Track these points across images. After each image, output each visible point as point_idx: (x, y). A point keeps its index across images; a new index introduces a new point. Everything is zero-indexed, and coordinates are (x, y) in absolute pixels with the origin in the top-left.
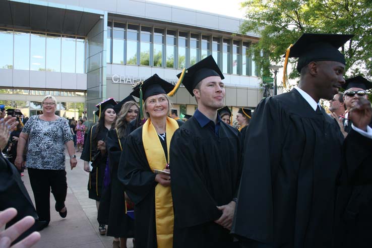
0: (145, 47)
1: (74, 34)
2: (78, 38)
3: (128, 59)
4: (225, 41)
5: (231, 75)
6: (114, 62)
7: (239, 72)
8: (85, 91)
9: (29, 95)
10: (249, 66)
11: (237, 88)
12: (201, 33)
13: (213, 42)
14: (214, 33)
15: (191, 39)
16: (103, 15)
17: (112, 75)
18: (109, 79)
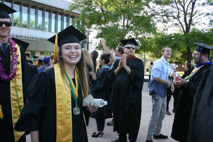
4: (60, 14)
12: (45, 8)
15: (39, 11)
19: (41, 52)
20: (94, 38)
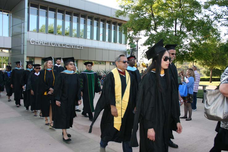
0: (51, 21)
2: (4, 12)
3: (40, 28)
4: (102, 21)
5: (105, 42)
6: (30, 30)
7: (110, 40)
8: (9, 49)
10: (116, 37)
11: (109, 50)
12: (87, 15)
13: (94, 21)
14: (95, 15)
17: (30, 39)
18: (29, 42)
19: (84, 60)
20: (141, 45)
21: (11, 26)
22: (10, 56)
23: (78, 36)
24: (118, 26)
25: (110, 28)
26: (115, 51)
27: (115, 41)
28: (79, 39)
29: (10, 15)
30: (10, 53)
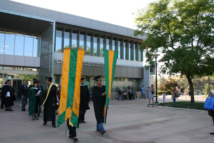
0: (74, 42)
1: (33, 33)
2: (35, 36)
5: (123, 60)
7: (127, 58)
8: (38, 68)
9: (3, 69)
11: (127, 67)
13: (113, 41)
14: (113, 35)
16: (53, 23)
17: (56, 59)
18: (55, 61)
21: (40, 47)
22: (38, 74)
23: (98, 54)
24: (134, 45)
25: (127, 46)
26: (133, 67)
27: (132, 59)
28: (99, 57)
29: (40, 39)
30: (38, 71)
